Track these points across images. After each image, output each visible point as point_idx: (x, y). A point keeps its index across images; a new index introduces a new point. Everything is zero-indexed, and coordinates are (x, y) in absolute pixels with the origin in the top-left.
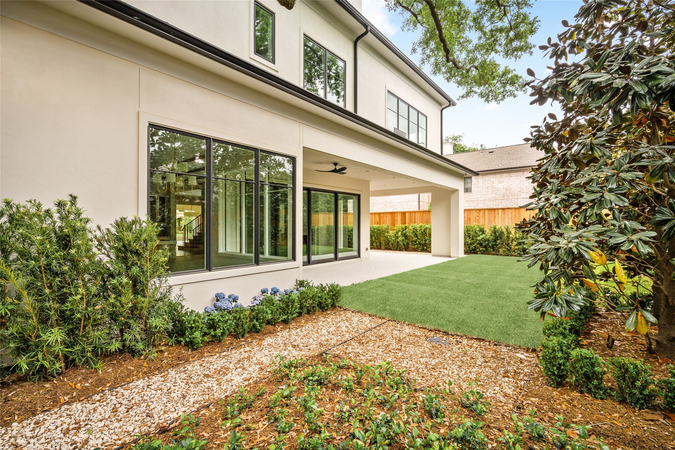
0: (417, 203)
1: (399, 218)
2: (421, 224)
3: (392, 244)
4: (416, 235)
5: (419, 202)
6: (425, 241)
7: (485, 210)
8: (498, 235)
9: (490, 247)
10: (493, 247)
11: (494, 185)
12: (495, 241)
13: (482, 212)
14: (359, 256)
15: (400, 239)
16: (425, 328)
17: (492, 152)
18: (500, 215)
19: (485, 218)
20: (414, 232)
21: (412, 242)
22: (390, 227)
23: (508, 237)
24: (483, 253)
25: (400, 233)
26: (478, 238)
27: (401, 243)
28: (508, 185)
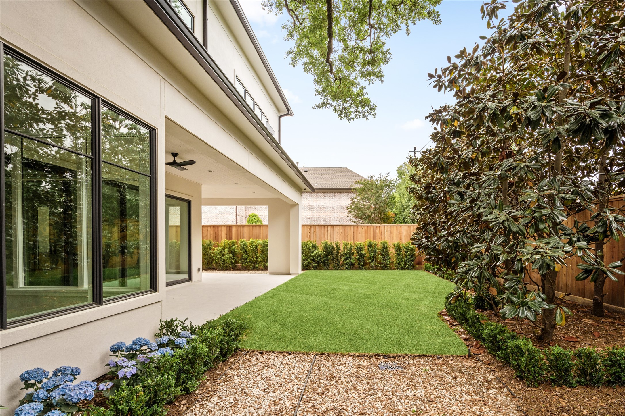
0: (235, 217)
1: (223, 232)
2: (251, 240)
3: (217, 263)
4: (246, 252)
5: (236, 215)
6: (257, 258)
7: (316, 226)
8: (328, 250)
9: (322, 262)
10: (324, 262)
11: (311, 203)
12: (327, 256)
13: (313, 228)
14: (190, 279)
15: (227, 256)
16: (364, 356)
17: (307, 171)
18: (329, 231)
19: (316, 234)
20: (244, 248)
21: (241, 259)
22: (213, 243)
23: (338, 252)
24: (316, 268)
25: (226, 250)
26: (312, 254)
27: (228, 261)
28: (322, 204)
